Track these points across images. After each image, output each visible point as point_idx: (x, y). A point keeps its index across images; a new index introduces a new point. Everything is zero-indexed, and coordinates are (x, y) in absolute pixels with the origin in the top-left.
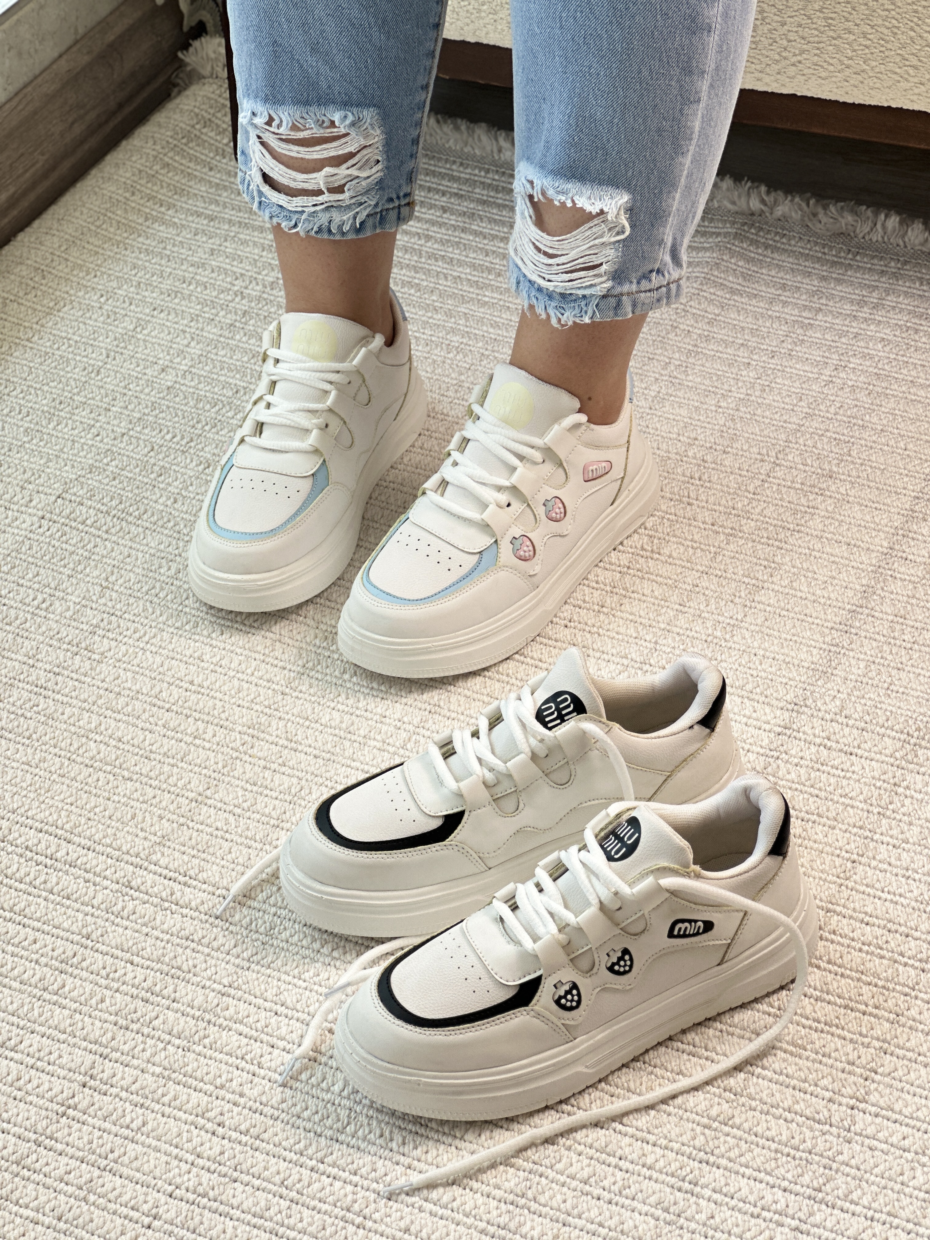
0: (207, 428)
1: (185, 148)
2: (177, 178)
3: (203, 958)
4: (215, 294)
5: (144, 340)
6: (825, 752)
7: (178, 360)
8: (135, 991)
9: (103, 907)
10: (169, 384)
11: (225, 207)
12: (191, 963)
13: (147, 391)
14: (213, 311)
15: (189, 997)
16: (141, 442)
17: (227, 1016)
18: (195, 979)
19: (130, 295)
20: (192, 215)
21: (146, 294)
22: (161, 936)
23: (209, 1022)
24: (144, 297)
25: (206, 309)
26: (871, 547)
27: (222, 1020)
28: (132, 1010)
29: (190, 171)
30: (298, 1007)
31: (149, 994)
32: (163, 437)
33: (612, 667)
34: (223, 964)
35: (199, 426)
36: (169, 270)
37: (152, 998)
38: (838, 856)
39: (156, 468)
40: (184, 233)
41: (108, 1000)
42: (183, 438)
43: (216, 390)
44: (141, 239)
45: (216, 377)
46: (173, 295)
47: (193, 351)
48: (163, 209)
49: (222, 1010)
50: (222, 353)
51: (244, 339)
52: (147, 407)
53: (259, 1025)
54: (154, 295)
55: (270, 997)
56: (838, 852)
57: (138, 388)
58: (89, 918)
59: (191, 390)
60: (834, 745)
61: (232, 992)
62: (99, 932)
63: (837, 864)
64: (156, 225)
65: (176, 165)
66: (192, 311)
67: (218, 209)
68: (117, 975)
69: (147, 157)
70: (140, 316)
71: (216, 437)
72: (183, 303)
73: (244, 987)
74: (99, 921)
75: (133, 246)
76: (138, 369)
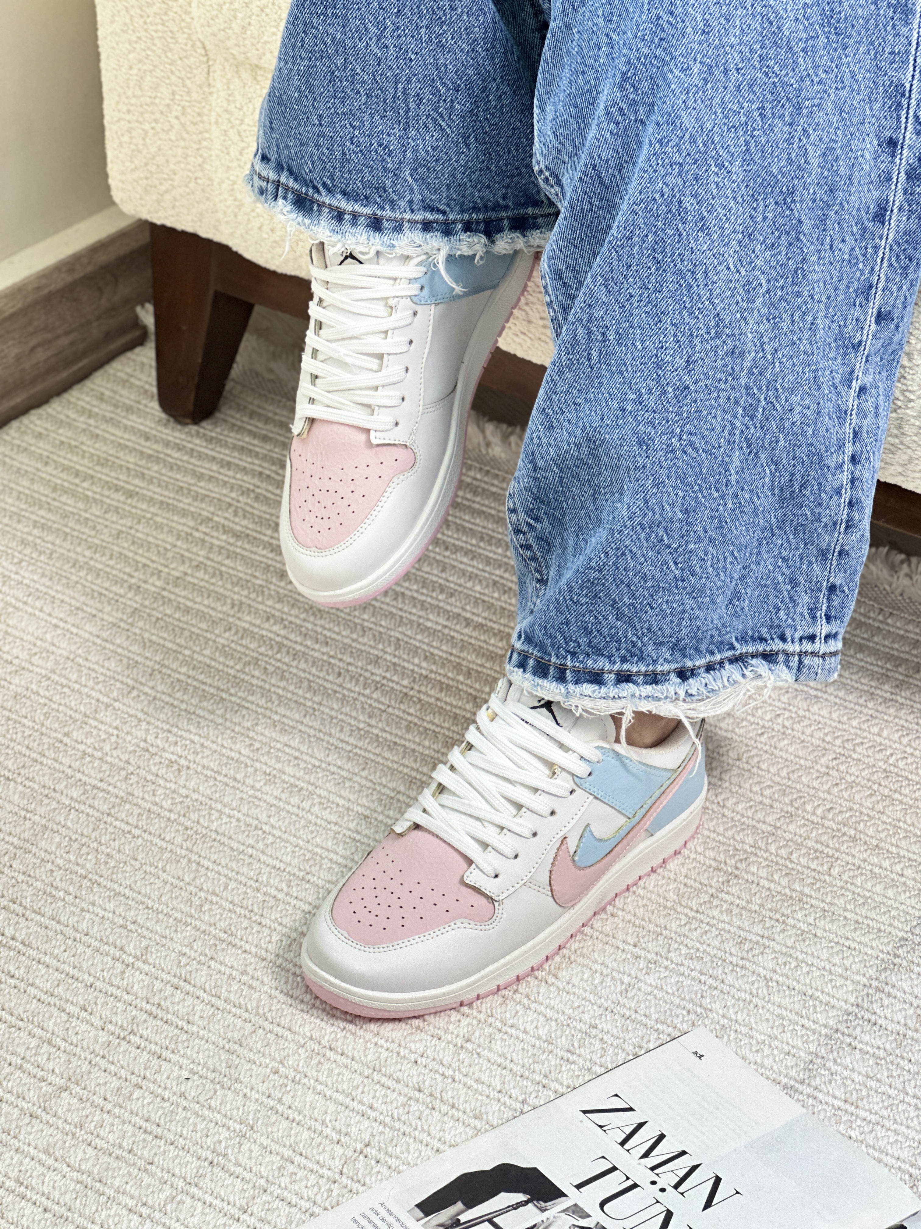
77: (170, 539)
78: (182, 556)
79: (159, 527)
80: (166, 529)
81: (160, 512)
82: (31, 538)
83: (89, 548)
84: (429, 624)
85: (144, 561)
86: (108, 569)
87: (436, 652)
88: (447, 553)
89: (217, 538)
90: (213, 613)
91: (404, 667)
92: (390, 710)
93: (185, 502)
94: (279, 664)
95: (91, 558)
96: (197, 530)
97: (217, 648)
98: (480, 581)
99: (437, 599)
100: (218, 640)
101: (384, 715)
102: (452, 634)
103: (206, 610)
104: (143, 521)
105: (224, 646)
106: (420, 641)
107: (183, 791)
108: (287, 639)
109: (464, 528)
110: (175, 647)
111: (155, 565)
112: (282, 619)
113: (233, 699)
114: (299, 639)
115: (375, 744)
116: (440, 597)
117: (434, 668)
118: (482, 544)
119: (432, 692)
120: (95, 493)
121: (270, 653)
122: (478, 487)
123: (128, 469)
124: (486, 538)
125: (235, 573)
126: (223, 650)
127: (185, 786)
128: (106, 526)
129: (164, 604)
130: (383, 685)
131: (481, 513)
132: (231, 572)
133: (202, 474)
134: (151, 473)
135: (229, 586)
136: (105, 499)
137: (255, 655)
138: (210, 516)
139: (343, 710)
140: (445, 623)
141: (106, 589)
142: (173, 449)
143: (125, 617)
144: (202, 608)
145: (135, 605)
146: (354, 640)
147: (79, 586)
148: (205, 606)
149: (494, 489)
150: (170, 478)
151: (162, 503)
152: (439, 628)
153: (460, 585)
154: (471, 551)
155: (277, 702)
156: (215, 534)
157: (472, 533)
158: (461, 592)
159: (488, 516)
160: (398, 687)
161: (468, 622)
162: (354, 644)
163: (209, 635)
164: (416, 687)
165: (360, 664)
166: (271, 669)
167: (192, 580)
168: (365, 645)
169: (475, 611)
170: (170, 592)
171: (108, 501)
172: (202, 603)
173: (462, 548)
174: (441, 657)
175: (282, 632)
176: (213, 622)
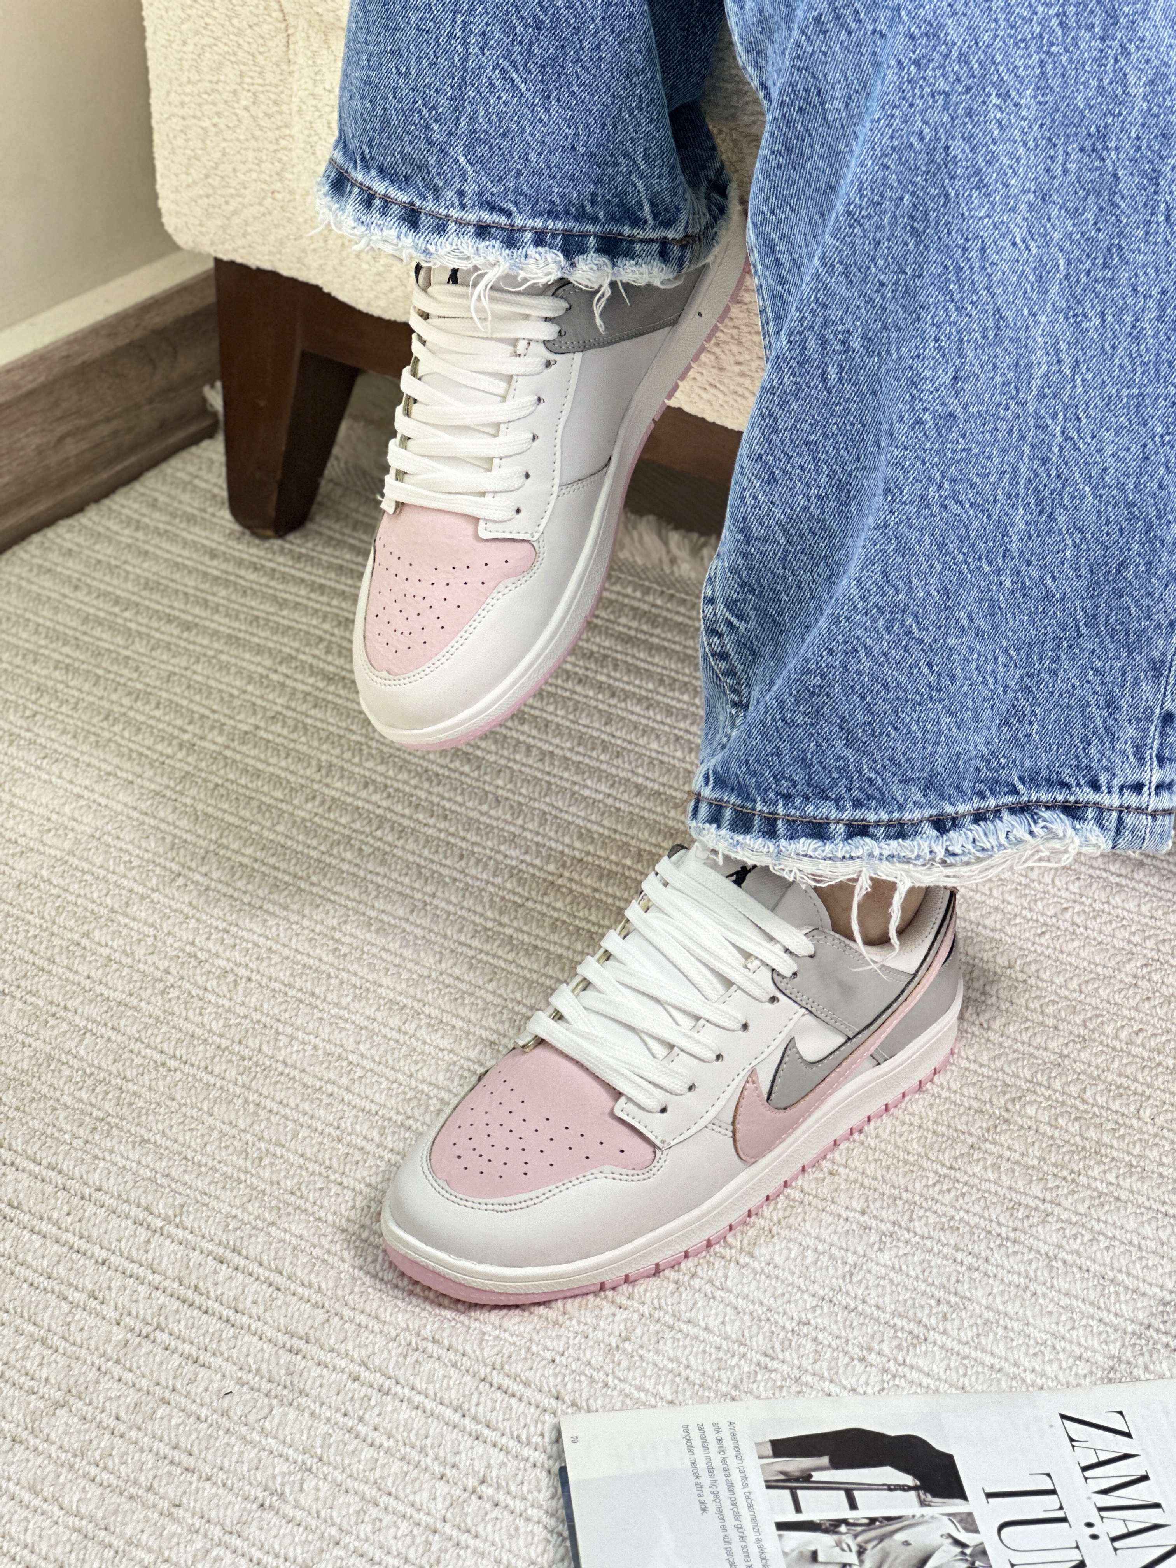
77: (238, 683)
78: (254, 704)
79: (224, 667)
80: (233, 670)
81: (226, 648)
82: (50, 684)
83: (129, 694)
84: (587, 793)
85: (203, 711)
86: (152, 722)
87: (595, 828)
88: (613, 701)
89: (303, 682)
90: (292, 778)
91: (551, 849)
92: (530, 904)
93: (260, 637)
94: (378, 844)
95: (131, 708)
96: (276, 671)
97: (294, 822)
98: (658, 737)
99: (598, 760)
100: (297, 812)
101: (520, 910)
102: (617, 805)
103: (283, 775)
104: (203, 659)
105: (304, 820)
106: (574, 815)
107: (242, 1011)
108: (391, 811)
109: (638, 669)
110: (238, 822)
111: (216, 716)
112: (386, 786)
113: (315, 890)
114: (407, 812)
115: (508, 948)
116: (602, 757)
117: (591, 849)
118: (661, 689)
119: (588, 881)
120: (140, 624)
121: (367, 829)
122: (657, 616)
123: (186, 594)
124: (667, 682)
125: (324, 726)
126: (304, 826)
127: (243, 1004)
128: (153, 667)
129: (226, 765)
130: (520, 871)
131: (660, 649)
132: (319, 724)
133: (285, 600)
134: (216, 599)
135: (315, 743)
136: (153, 633)
137: (347, 832)
138: (294, 653)
139: (465, 904)
140: (608, 791)
141: (149, 748)
142: (247, 568)
143: (172, 784)
144: (279, 772)
145: (187, 768)
146: (482, 814)
147: (113, 745)
148: (282, 768)
149: (680, 619)
150: (243, 605)
151: (229, 636)
152: (601, 797)
153: (630, 742)
154: (647, 698)
155: (374, 894)
156: (299, 676)
157: (650, 675)
158: (630, 751)
159: (670, 654)
160: (542, 875)
161: (640, 790)
162: (484, 819)
163: (284, 806)
164: (567, 874)
165: (489, 843)
166: (367, 850)
167: (265, 736)
168: (498, 819)
169: (650, 775)
170: (235, 750)
171: (158, 635)
172: (278, 765)
173: (634, 694)
174: (601, 835)
175: (384, 803)
176: (292, 789)
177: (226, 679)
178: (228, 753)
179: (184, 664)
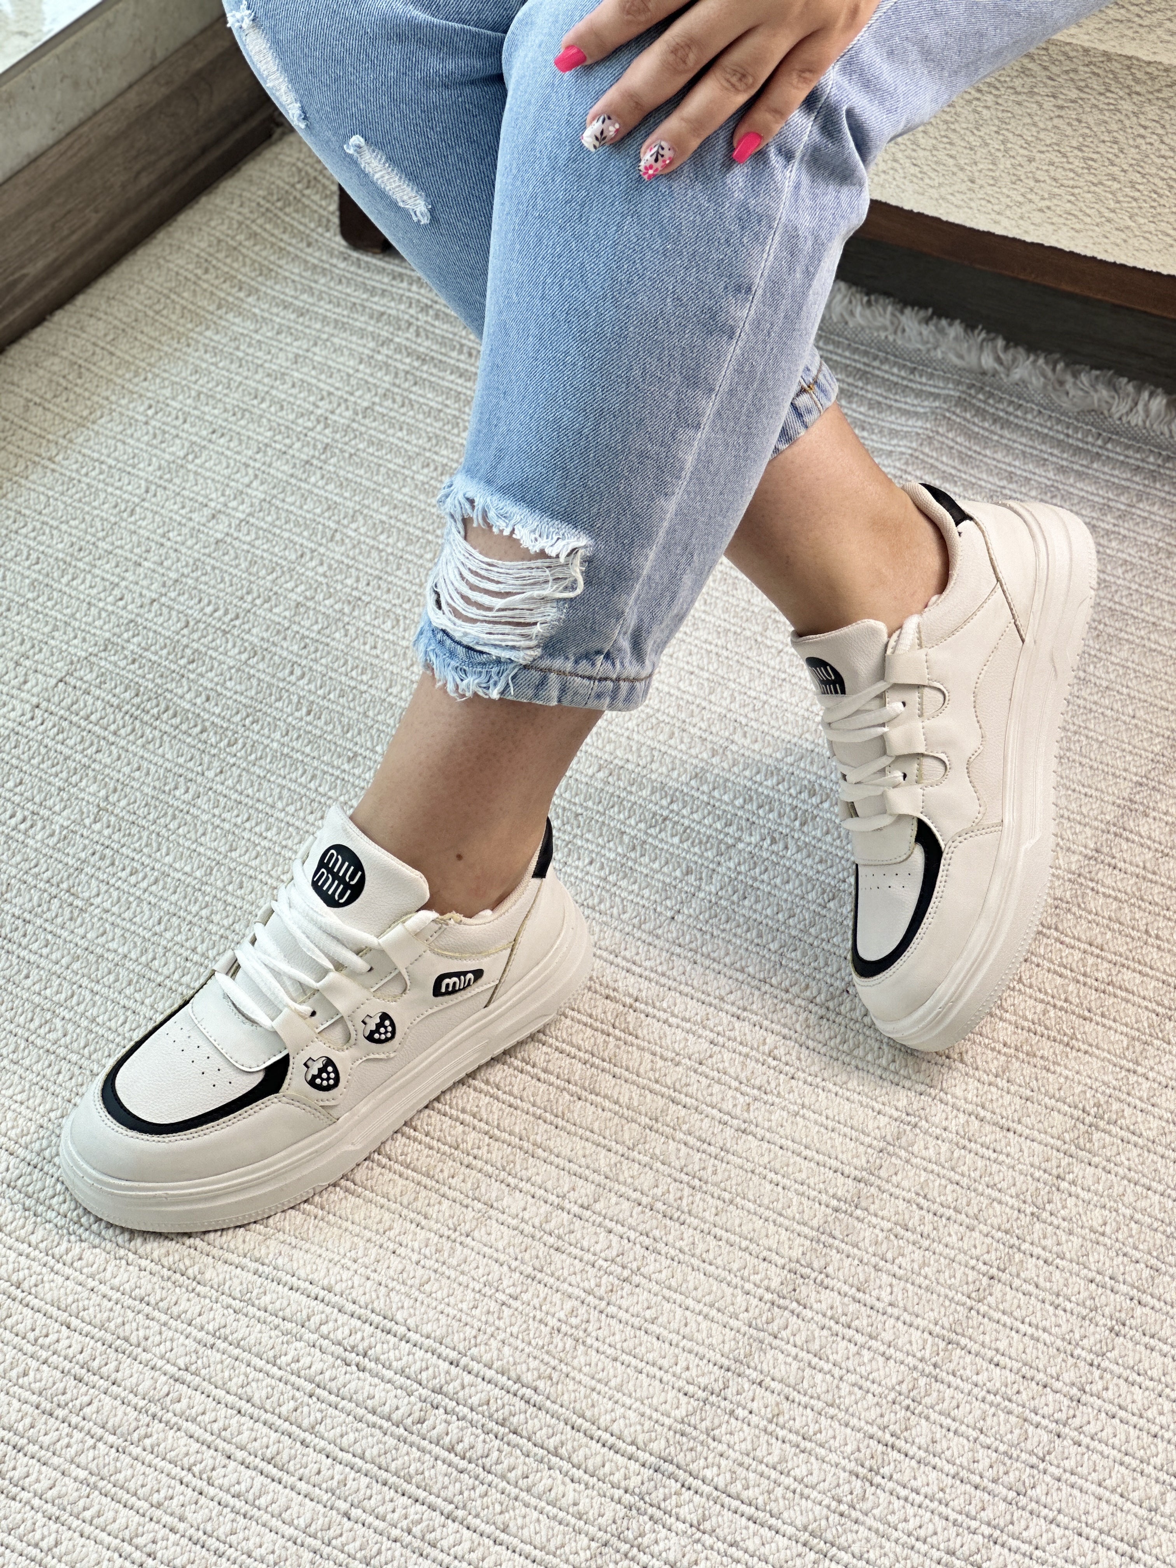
0: (258, 602)
1: (280, 214)
2: (264, 253)
3: (157, 1328)
4: (291, 417)
5: (196, 473)
6: (977, 1123)
7: (234, 504)
8: (67, 1365)
9: (42, 1246)
10: (219, 536)
11: (320, 299)
12: (141, 1333)
13: (189, 543)
14: (288, 441)
15: (134, 1380)
16: (174, 613)
17: (178, 1411)
18: (145, 1356)
19: (186, 409)
20: (277, 305)
21: (206, 409)
22: (110, 1293)
23: (154, 1416)
24: (204, 413)
25: (278, 438)
26: (1074, 847)
27: (170, 1414)
28: (61, 1390)
29: (282, 245)
30: (268, 1407)
31: (84, 1371)
32: (202, 610)
33: (723, 980)
34: (182, 1338)
35: (249, 598)
36: (238, 379)
37: (89, 1377)
38: (973, 1268)
39: (188, 652)
40: (264, 329)
41: (32, 1373)
42: (226, 613)
43: (276, 549)
44: (208, 333)
45: (278, 531)
46: (239, 415)
47: (255, 493)
48: (242, 295)
49: (172, 1402)
50: (290, 499)
51: (321, 483)
52: (187, 565)
53: (215, 1427)
54: (216, 412)
55: (234, 1389)
56: (973, 1262)
57: (179, 539)
58: (22, 1259)
59: (246, 547)
60: (988, 1115)
61: (188, 1377)
62: (33, 1280)
63: (970, 1279)
64: (230, 316)
65: (266, 235)
66: (260, 438)
67: (311, 300)
68: (47, 1341)
69: (230, 224)
70: (194, 439)
71: (269, 615)
72: (250, 426)
73: (203, 1372)
74: (35, 1265)
75: (197, 342)
76: (183, 512)
77: (351, 363)
78: (367, 382)
79: (338, 349)
80: (345, 351)
81: (336, 332)
82: (204, 365)
83: (269, 375)
85: (328, 388)
86: (292, 399)
89: (402, 362)
90: (409, 447)
93: (360, 321)
95: (272, 387)
96: (379, 352)
103: (400, 444)
104: (319, 342)
105: (423, 483)
110: (373, 486)
111: (339, 393)
125: (425, 401)
128: (281, 350)
129: (355, 437)
132: (422, 400)
134: (319, 287)
135: (420, 417)
136: (274, 318)
138: (390, 336)
144: (396, 441)
145: (326, 440)
148: (398, 439)
150: (341, 292)
151: (336, 321)
156: (398, 357)
163: (407, 472)
167: (381, 410)
170: (360, 424)
171: (278, 320)
172: (395, 436)
176: (410, 458)
177: (341, 359)
178: (355, 425)
179: (305, 347)
